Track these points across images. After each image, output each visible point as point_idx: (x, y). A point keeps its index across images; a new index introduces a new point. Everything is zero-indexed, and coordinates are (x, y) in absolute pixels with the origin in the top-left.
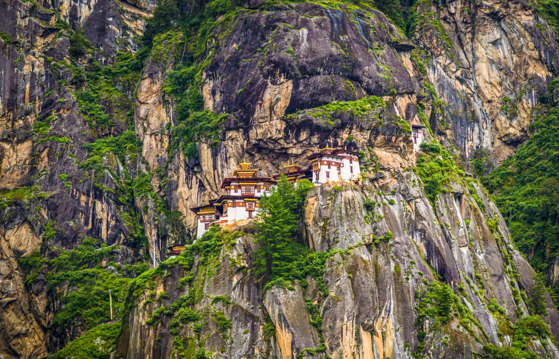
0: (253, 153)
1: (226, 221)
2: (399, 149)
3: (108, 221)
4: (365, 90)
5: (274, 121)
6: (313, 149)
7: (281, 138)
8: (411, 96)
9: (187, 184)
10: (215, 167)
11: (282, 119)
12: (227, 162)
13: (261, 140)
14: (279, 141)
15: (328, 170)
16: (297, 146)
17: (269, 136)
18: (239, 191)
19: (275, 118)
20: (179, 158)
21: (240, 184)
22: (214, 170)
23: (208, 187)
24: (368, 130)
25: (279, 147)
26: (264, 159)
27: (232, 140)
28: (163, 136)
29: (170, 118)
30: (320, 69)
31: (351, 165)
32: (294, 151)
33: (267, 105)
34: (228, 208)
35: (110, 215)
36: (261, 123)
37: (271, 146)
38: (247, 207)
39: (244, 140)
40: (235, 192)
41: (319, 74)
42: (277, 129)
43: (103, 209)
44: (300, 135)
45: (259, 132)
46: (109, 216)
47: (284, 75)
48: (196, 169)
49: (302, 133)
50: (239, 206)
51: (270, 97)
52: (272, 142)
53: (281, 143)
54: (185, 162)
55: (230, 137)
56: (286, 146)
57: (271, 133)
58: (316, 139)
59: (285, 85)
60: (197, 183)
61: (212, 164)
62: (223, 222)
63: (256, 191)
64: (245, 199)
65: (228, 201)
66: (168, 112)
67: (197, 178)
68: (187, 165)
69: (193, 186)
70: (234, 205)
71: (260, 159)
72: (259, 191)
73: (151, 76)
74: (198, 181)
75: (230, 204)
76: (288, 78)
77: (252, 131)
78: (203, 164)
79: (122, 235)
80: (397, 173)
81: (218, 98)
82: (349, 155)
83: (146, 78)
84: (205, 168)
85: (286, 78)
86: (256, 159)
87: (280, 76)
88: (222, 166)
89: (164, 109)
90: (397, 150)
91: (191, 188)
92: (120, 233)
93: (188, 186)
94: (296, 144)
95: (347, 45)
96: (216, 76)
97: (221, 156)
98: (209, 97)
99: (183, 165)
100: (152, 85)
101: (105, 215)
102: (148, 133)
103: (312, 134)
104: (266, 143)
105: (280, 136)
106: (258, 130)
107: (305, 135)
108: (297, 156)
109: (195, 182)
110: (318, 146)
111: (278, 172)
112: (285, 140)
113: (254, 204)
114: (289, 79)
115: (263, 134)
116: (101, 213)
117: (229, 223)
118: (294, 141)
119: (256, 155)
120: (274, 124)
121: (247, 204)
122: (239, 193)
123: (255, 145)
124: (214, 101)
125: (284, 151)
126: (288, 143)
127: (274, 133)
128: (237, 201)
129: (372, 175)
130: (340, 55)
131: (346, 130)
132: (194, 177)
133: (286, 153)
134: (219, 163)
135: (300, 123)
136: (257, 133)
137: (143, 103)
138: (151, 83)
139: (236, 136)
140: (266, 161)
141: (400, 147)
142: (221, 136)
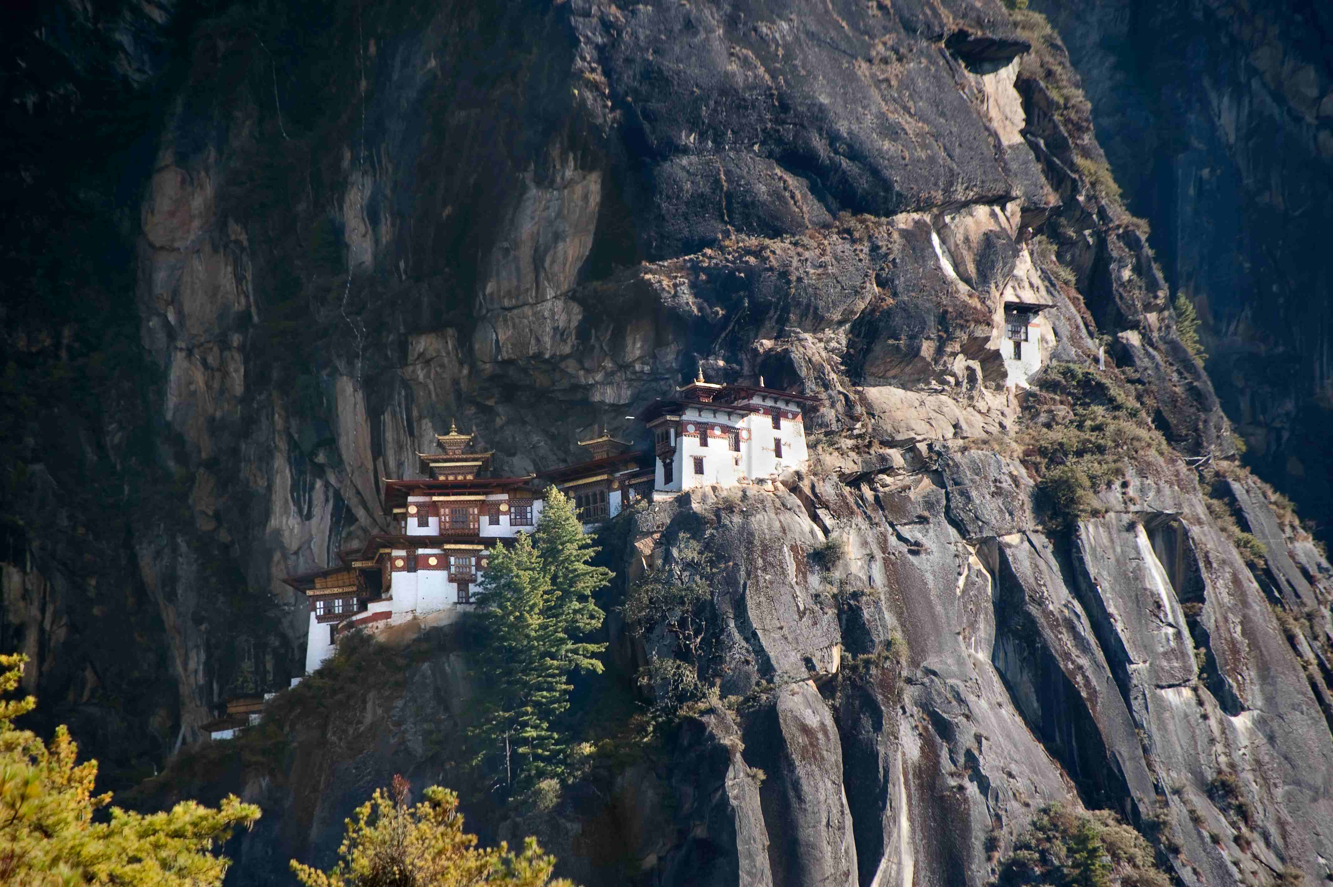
0: (491, 403)
1: (388, 614)
2: (952, 380)
3: (42, 631)
4: (835, 197)
5: (549, 304)
7: (569, 355)
8: (1003, 209)
9: (297, 503)
10: (378, 450)
11: (572, 296)
12: (411, 434)
13: (510, 362)
14: (563, 365)
15: (700, 451)
16: (617, 378)
17: (533, 350)
18: (433, 521)
19: (550, 293)
20: (273, 422)
21: (435, 498)
22: (375, 459)
23: (360, 513)
24: (841, 323)
25: (565, 384)
26: (524, 423)
27: (428, 362)
28: (227, 354)
29: (247, 297)
30: (688, 137)
31: (777, 434)
32: (608, 395)
33: (525, 253)
34: (394, 574)
35: (50, 609)
36: (510, 309)
37: (541, 380)
38: (453, 569)
39: (461, 363)
40: (421, 525)
41: (685, 151)
42: (556, 329)
43: (26, 590)
44: (624, 346)
45: (502, 337)
46: (48, 615)
47: (575, 159)
48: (321, 458)
49: (629, 341)
50: (429, 567)
51: (535, 229)
52: (544, 367)
53: (570, 370)
54: (290, 436)
55: (421, 354)
56: (583, 381)
57: (538, 340)
58: (672, 357)
59: (579, 189)
60: (327, 500)
61: (368, 441)
62: (377, 616)
63: (485, 520)
64: (447, 546)
65: (395, 553)
66: (239, 279)
67: (327, 485)
68: (294, 445)
69: (316, 511)
70: (413, 564)
71: (510, 422)
72: (495, 521)
73: (182, 159)
74: (331, 494)
75: (400, 563)
76: (585, 166)
77: (482, 335)
78: (343, 441)
79: (89, 675)
80: (939, 454)
81: (386, 231)
82: (769, 403)
83: (167, 166)
84: (348, 454)
85: (582, 168)
86: (499, 421)
87: (564, 162)
88: (400, 447)
89: (230, 269)
90: (943, 382)
91: (309, 517)
92: (84, 670)
93: (300, 511)
94: (613, 373)
95: (781, 52)
96: (380, 162)
97: (394, 415)
98: (362, 229)
99: (283, 445)
100: (190, 189)
101: (35, 611)
102: (181, 344)
103: (659, 343)
104: (525, 371)
105: (567, 350)
106: (500, 331)
107: (639, 344)
108: (618, 410)
109: (322, 497)
111: (565, 461)
112: (580, 362)
113: (473, 560)
114: (591, 169)
115: (515, 345)
116: (21, 604)
117: (396, 621)
118: (608, 364)
119: (500, 409)
120: (547, 314)
121: (452, 560)
122: (432, 529)
123: (492, 378)
124: (377, 242)
125: (579, 396)
126: (588, 371)
127: (546, 339)
128: (421, 551)
129: (852, 465)
130: (751, 88)
131: (768, 325)
132: (319, 484)
133: (586, 402)
134: (389, 435)
136: (497, 341)
137: (162, 248)
138: (183, 182)
139: (438, 351)
140: (529, 428)
141: (954, 375)
142: (393, 351)
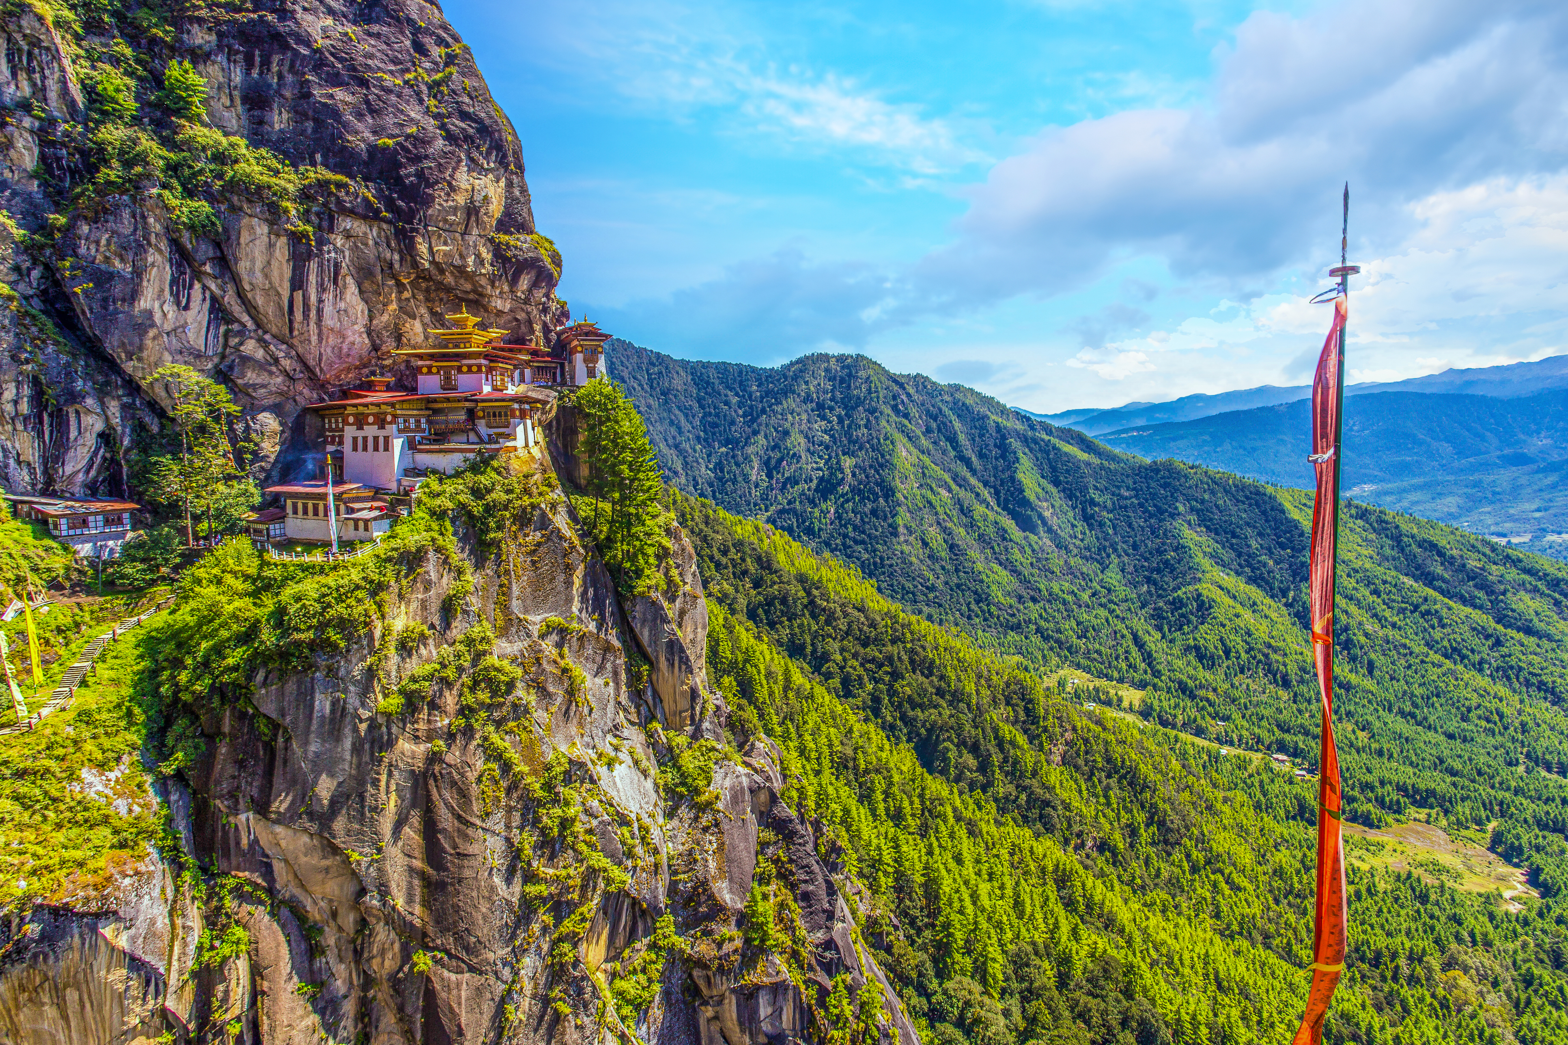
5: (473, 238)
7: (485, 275)
9: (178, 295)
10: (298, 285)
11: (490, 240)
12: (336, 284)
14: (477, 278)
16: (506, 297)
17: (457, 261)
19: (476, 231)
22: (293, 290)
23: (245, 318)
25: (467, 288)
27: (348, 238)
32: (499, 304)
36: (444, 231)
37: (450, 280)
39: (392, 250)
42: (477, 255)
44: (519, 280)
45: (436, 248)
47: (496, 156)
48: (208, 269)
49: (522, 278)
51: (469, 187)
52: (457, 274)
53: (482, 283)
54: (176, 243)
55: (346, 230)
56: (489, 293)
57: (462, 257)
60: (205, 300)
61: (287, 274)
68: (177, 252)
69: (193, 305)
74: (209, 297)
76: (502, 164)
77: (422, 240)
84: (250, 275)
85: (499, 163)
87: (489, 154)
88: (322, 289)
91: (186, 308)
93: (179, 302)
94: (504, 293)
97: (321, 265)
99: (162, 247)
104: (442, 271)
105: (484, 271)
106: (433, 242)
107: (525, 283)
108: (498, 313)
109: (201, 296)
112: (492, 280)
114: (502, 167)
115: (445, 256)
118: (506, 287)
125: (470, 297)
126: (494, 288)
127: (470, 260)
134: (313, 279)
136: (431, 247)
139: (366, 234)
142: (321, 219)
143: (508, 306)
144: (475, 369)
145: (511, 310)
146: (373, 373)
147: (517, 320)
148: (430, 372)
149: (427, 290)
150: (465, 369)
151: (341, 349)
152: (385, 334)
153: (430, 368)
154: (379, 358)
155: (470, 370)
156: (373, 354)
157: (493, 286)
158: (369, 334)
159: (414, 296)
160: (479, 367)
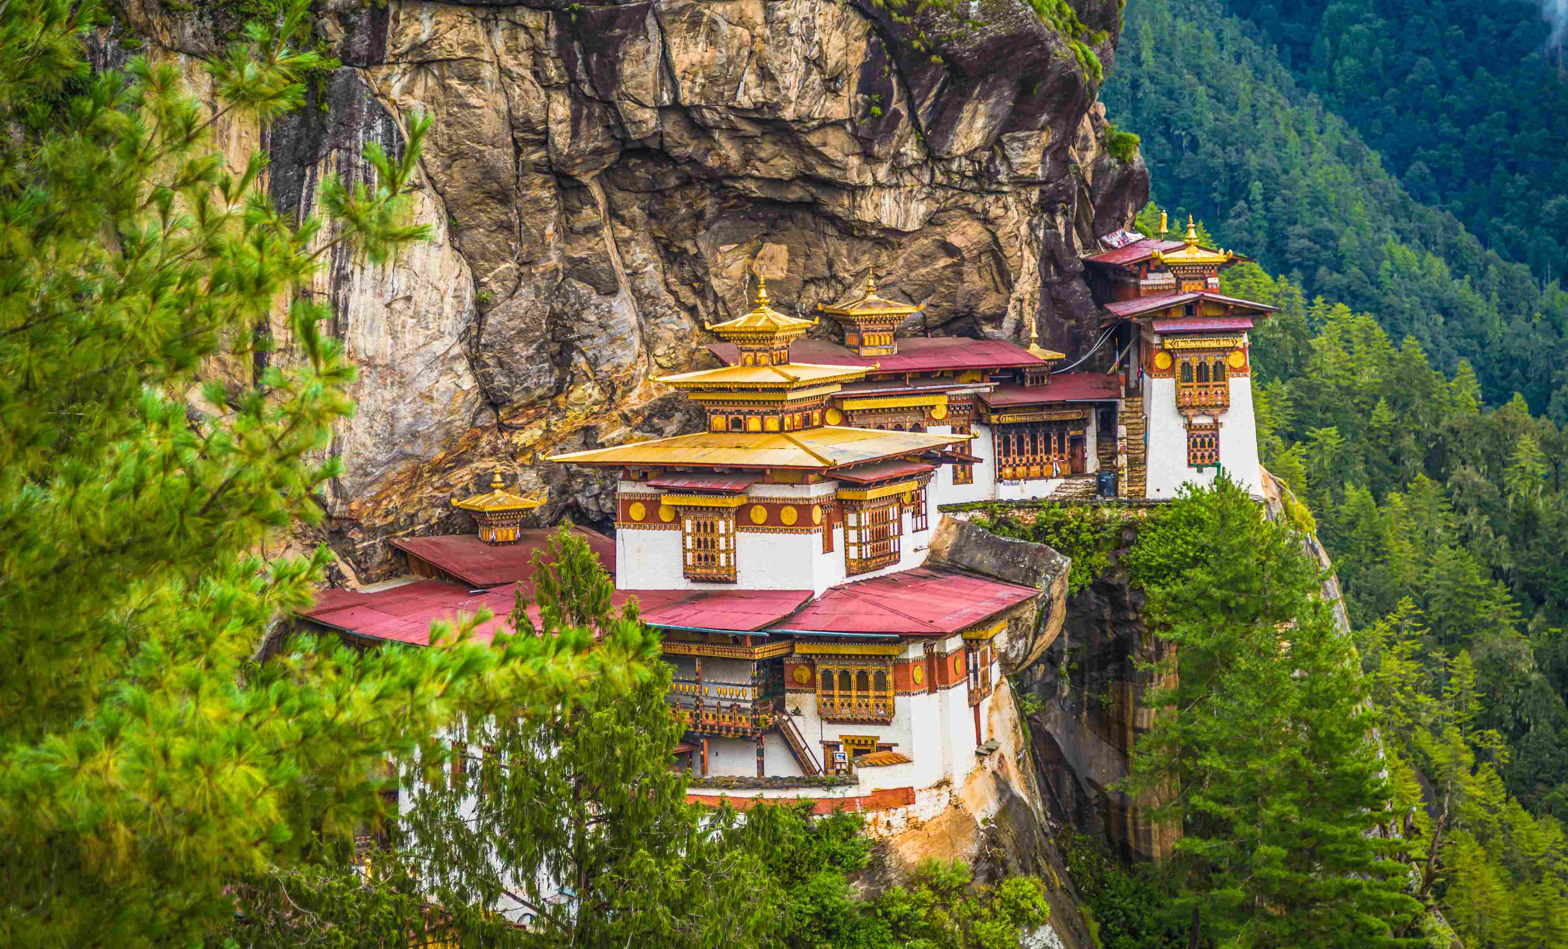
1: (907, 796)
6: (995, 211)
7: (839, 124)
16: (915, 180)
25: (789, 169)
32: (888, 209)
37: (728, 152)
42: (814, 62)
44: (955, 120)
45: (681, 60)
49: (968, 111)
52: (759, 132)
53: (829, 151)
55: (418, 47)
56: (853, 178)
57: (768, 78)
58: (1034, 157)
77: (640, 46)
94: (910, 169)
103: (1019, 123)
105: (838, 109)
106: (675, 42)
107: (980, 122)
108: (892, 239)
110: (1035, 196)
115: (712, 80)
117: (923, 809)
118: (911, 150)
120: (795, 27)
125: (809, 196)
126: (873, 161)
127: (790, 80)
135: (980, 50)
136: (668, 63)
142: (350, 29)
143: (919, 210)
144: (789, 516)
145: (931, 221)
146: (484, 484)
147: (949, 250)
148: (652, 519)
149: (656, 192)
150: (759, 515)
151: (392, 417)
152: (522, 350)
153: (652, 506)
154: (501, 427)
155: (774, 522)
156: (486, 418)
157: (869, 157)
158: (475, 363)
159: (613, 212)
160: (804, 509)
